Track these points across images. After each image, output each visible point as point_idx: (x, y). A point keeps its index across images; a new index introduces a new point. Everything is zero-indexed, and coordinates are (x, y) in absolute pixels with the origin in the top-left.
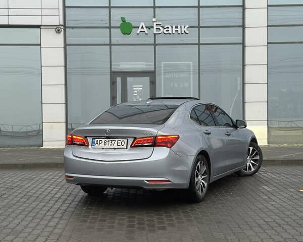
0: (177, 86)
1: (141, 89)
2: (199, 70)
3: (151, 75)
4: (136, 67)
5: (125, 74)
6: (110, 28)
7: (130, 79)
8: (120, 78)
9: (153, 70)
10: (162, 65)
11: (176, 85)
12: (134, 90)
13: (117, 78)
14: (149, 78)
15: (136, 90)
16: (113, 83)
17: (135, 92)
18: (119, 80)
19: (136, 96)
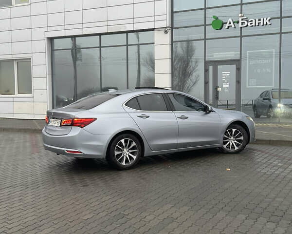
3: (237, 63)
6: (205, 25)
10: (248, 54)
11: (259, 71)
12: (223, 76)
13: (210, 66)
14: (235, 65)
16: (206, 71)
19: (224, 81)
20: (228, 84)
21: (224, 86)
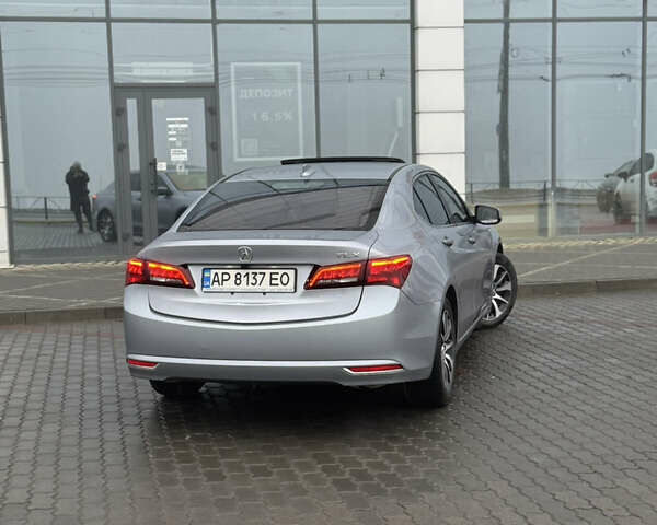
0: (267, 119)
1: (186, 126)
2: (317, 82)
3: (208, 93)
4: (172, 73)
5: (148, 92)
7: (157, 103)
8: (134, 101)
9: (212, 80)
10: (233, 70)
11: (265, 116)
12: (170, 130)
13: (128, 101)
14: (202, 100)
15: (175, 129)
16: (119, 113)
17: (170, 133)
18: (131, 105)
19: (174, 142)
20: (185, 151)
21: (174, 158)
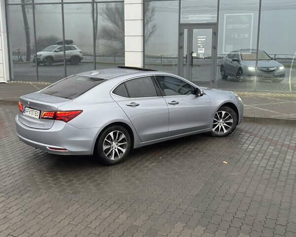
0: (237, 37)
1: (205, 39)
3: (214, 26)
5: (192, 26)
7: (195, 31)
8: (187, 30)
9: (216, 21)
13: (185, 30)
16: (181, 34)
17: (199, 42)
19: (200, 46)
20: (203, 49)
21: (199, 52)
